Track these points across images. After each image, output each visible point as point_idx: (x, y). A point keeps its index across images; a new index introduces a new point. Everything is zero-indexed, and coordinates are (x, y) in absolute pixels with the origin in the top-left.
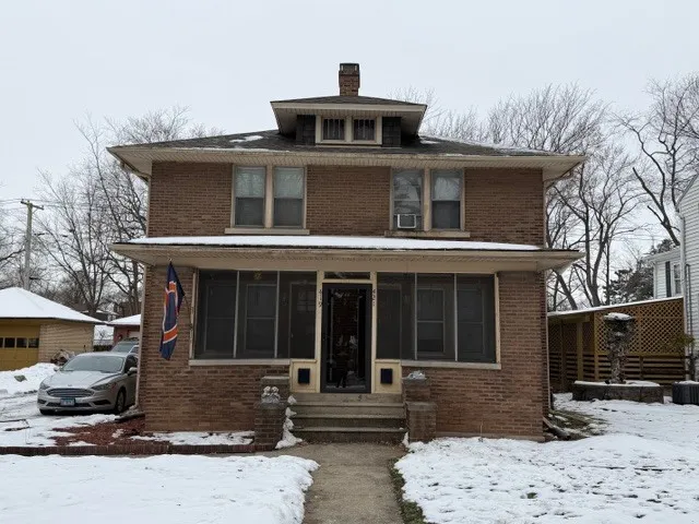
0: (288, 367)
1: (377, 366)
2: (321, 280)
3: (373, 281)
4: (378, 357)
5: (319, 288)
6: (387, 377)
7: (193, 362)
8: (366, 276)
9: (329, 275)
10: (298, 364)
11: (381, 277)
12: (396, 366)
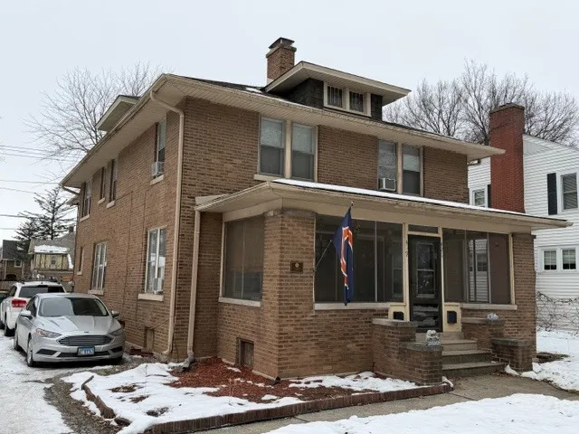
0: (387, 311)
1: (446, 308)
2: (406, 232)
3: (440, 235)
4: (446, 301)
5: (405, 240)
6: (452, 317)
7: (318, 306)
8: (435, 230)
9: (411, 228)
10: (393, 307)
11: (445, 231)
12: (456, 307)
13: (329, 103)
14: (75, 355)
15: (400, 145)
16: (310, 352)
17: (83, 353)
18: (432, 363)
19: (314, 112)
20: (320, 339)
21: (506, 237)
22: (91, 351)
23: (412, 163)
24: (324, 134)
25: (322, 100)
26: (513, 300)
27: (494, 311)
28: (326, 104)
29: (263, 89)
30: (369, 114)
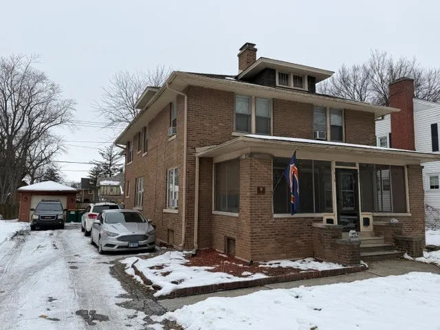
0: (322, 218)
1: (362, 216)
2: (334, 167)
3: (357, 168)
4: (362, 211)
5: (333, 172)
6: (366, 222)
7: (276, 216)
8: (354, 165)
9: (337, 163)
10: (326, 216)
11: (361, 165)
12: (369, 215)
13: (279, 84)
14: (127, 247)
15: (328, 109)
16: (272, 245)
17: (132, 246)
18: (353, 252)
19: (270, 90)
20: (278, 237)
21: (403, 168)
22: (136, 245)
23: (336, 120)
24: (276, 104)
25: (275, 82)
26: (409, 210)
27: (396, 217)
28: (277, 84)
29: (236, 77)
30: (307, 89)
